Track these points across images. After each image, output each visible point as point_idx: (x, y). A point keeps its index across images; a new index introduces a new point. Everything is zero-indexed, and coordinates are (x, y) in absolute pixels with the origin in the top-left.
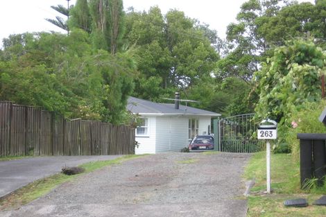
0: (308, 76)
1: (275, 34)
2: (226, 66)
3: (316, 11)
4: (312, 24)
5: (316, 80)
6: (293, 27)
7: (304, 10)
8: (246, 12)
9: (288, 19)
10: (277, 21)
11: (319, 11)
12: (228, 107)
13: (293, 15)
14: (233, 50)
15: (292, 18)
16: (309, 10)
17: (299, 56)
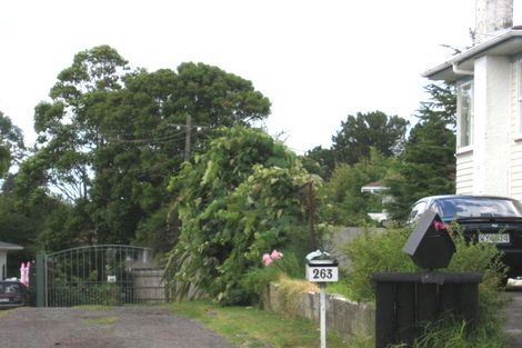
0: (277, 183)
1: (116, 119)
2: (34, 169)
3: (181, 83)
4: (176, 104)
5: (291, 190)
6: (145, 109)
7: (160, 82)
8: (65, 84)
9: (138, 96)
10: (121, 99)
11: (186, 83)
12: (41, 235)
13: (146, 90)
14: (45, 145)
15: (144, 94)
16: (170, 82)
17: (251, 152)
